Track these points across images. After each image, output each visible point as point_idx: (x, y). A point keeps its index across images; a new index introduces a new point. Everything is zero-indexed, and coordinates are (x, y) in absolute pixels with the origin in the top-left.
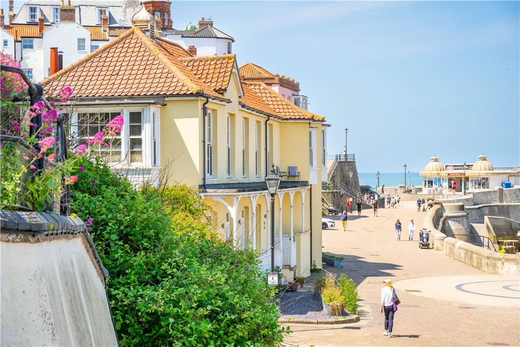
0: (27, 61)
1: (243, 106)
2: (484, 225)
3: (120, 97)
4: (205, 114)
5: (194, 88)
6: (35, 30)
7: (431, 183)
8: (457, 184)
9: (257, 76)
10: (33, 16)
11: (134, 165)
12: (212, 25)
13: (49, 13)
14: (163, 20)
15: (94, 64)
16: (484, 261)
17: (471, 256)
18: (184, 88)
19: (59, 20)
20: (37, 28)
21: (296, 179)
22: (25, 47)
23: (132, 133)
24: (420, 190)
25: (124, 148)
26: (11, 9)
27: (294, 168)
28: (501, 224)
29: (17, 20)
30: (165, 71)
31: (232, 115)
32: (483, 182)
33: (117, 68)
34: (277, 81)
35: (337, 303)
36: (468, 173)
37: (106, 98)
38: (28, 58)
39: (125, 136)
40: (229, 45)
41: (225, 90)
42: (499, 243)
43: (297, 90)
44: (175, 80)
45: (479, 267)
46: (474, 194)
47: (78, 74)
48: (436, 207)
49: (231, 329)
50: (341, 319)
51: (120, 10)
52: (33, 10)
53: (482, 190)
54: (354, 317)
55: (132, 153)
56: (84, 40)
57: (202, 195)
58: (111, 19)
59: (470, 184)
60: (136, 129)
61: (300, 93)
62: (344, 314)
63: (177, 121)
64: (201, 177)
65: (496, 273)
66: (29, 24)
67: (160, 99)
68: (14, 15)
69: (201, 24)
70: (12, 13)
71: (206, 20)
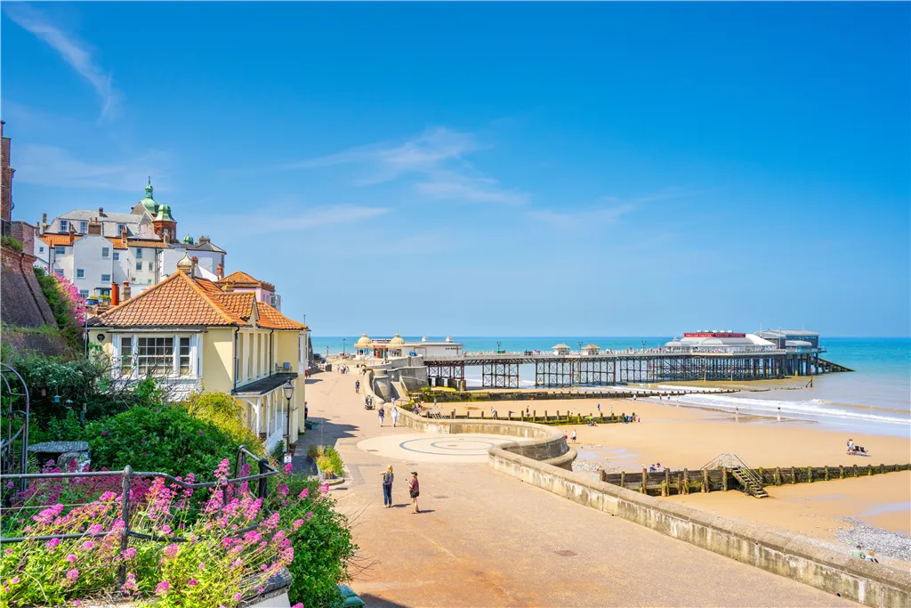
0: (59, 264)
1: (259, 327)
2: (399, 383)
3: (172, 326)
4: (236, 338)
5: (230, 321)
6: (66, 240)
7: (362, 352)
8: (380, 353)
9: (245, 281)
10: (63, 228)
11: (183, 377)
12: (209, 241)
13: (77, 227)
14: (171, 236)
15: (150, 299)
16: (414, 423)
17: (405, 419)
18: (222, 320)
19: (87, 232)
20: (68, 238)
21: (289, 372)
22: (58, 252)
23: (181, 353)
24: (354, 356)
25: (175, 363)
26: (44, 221)
27: (288, 364)
28: (410, 382)
29: (49, 231)
30: (206, 306)
31: (251, 335)
32: (397, 352)
33: (168, 303)
34: (259, 285)
35: (329, 470)
36: (388, 345)
37: (161, 327)
38: (60, 261)
39: (175, 355)
40: (223, 256)
41: (249, 318)
42: (410, 395)
43: (273, 291)
44: (214, 313)
45: (410, 426)
46: (392, 361)
47: (137, 306)
48: (369, 372)
49: (321, 553)
50: (333, 481)
51: (136, 226)
52: (63, 223)
53: (396, 358)
54: (341, 479)
55: (181, 367)
56: (108, 249)
57: (234, 397)
58: (128, 233)
59: (388, 353)
60: (185, 350)
61: (276, 293)
62: (334, 477)
63: (215, 344)
64: (233, 383)
65: (423, 432)
66: (60, 234)
67: (203, 328)
68: (47, 226)
69: (201, 241)
70: (45, 225)
71: (205, 237)
